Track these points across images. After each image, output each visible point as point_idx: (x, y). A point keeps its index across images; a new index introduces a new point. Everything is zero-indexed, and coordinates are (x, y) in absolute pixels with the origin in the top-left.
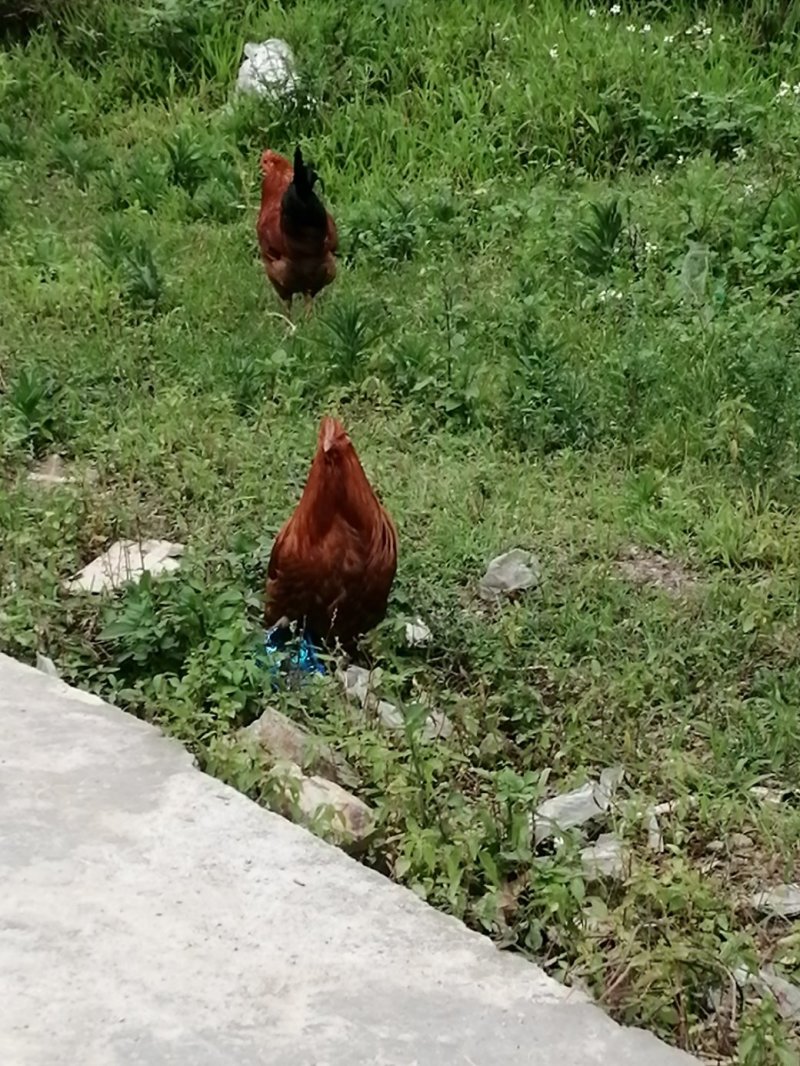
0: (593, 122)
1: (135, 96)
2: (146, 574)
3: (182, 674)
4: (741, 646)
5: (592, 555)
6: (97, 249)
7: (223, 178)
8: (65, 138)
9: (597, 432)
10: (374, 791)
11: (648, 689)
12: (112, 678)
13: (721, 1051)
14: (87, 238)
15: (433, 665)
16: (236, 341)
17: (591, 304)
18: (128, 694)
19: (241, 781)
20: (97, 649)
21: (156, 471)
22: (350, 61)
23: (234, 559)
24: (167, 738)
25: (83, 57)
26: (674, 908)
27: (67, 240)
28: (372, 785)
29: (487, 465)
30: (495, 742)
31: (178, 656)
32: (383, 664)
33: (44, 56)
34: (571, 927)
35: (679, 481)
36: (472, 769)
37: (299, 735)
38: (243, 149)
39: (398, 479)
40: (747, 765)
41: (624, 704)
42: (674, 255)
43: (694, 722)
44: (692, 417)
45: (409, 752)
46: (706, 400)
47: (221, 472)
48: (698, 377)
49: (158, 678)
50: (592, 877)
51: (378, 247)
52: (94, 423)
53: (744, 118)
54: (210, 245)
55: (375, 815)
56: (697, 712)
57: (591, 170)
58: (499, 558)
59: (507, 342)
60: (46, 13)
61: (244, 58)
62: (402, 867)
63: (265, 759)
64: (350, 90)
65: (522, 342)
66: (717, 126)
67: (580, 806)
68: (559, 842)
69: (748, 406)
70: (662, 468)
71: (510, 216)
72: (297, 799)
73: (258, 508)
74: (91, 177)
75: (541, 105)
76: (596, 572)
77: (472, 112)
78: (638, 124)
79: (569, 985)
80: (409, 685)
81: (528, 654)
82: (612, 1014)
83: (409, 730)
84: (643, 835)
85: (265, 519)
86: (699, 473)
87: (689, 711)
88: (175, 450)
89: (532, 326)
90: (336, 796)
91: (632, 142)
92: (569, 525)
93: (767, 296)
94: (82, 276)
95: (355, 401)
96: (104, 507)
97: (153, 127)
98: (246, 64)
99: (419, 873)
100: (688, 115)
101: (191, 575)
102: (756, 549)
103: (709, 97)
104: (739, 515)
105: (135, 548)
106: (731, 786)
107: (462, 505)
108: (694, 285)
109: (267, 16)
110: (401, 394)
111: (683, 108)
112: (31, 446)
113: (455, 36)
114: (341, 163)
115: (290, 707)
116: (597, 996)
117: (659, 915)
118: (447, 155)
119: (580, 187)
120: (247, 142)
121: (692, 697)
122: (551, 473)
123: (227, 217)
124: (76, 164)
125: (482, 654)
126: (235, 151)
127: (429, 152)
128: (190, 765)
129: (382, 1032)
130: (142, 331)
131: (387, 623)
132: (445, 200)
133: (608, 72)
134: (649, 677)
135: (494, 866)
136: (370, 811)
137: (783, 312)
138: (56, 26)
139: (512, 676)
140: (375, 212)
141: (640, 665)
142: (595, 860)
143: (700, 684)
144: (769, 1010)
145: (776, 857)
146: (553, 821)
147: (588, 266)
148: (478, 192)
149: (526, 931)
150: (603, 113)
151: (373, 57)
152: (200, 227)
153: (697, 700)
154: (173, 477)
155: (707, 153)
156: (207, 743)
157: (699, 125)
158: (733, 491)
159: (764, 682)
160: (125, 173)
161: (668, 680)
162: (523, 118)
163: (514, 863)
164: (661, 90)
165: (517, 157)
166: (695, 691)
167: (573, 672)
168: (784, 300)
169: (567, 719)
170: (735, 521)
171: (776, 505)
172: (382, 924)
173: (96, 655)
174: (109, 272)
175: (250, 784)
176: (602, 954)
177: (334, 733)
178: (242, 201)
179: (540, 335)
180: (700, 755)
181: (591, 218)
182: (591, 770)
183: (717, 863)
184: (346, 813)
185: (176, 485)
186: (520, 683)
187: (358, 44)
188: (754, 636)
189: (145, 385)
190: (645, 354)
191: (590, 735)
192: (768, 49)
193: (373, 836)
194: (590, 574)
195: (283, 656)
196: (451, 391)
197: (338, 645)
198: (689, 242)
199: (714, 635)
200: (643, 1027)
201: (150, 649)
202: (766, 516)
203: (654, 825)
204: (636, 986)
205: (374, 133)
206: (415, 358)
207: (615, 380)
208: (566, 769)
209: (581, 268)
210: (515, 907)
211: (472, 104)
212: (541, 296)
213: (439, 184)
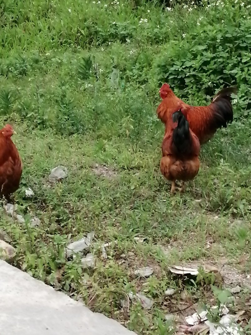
0: (83, 32)
4: (131, 194)
5: (84, 167)
9: (85, 128)
10: (16, 243)
11: (102, 208)
13: (125, 319)
15: (34, 203)
17: (83, 89)
22: (5, 14)
26: (110, 276)
28: (15, 241)
29: (51, 140)
30: (54, 226)
32: (18, 203)
34: (78, 282)
35: (111, 143)
36: (47, 235)
39: (23, 145)
40: (133, 231)
41: (94, 213)
42: (109, 73)
43: (116, 218)
44: (115, 123)
45: (26, 230)
46: (119, 118)
48: (117, 111)
50: (85, 267)
51: (15, 72)
53: (130, 30)
55: (16, 250)
56: (117, 215)
57: (83, 47)
58: (54, 169)
59: (57, 101)
62: (24, 266)
64: (5, 23)
65: (62, 101)
66: (121, 33)
67: (81, 245)
68: (74, 256)
69: (132, 120)
70: (106, 139)
71: (57, 62)
75: (66, 27)
76: (85, 172)
77: (45, 29)
78: (97, 32)
79: (77, 301)
80: (26, 209)
81: (64, 199)
82: (91, 309)
83: (26, 223)
84: (101, 253)
86: (117, 141)
87: (115, 214)
89: (64, 96)
90: (4, 244)
91: (95, 38)
92: (77, 158)
93: (138, 85)
95: (9, 121)
99: (30, 268)
100: (112, 29)
102: (135, 163)
103: (119, 24)
104: (130, 153)
106: (128, 237)
107: (43, 152)
108: (115, 82)
110: (24, 117)
111: (111, 27)
113: (39, 5)
114: (3, 46)
116: (86, 304)
117: (106, 278)
118: (37, 43)
119: (79, 52)
121: (115, 210)
122: (71, 142)
125: (50, 199)
129: (18, 318)
131: (19, 190)
132: (37, 57)
133: (87, 16)
134: (102, 204)
135: (54, 265)
136: (14, 249)
137: (143, 90)
139: (59, 205)
140: (14, 61)
141: (99, 201)
142: (86, 262)
143: (118, 206)
144: (139, 306)
145: (142, 259)
146: (72, 250)
147: (82, 77)
148: (47, 54)
149: (64, 284)
150: (86, 29)
151: (13, 12)
153: (117, 211)
155: (118, 41)
157: (116, 32)
158: (127, 146)
159: (138, 205)
161: (108, 205)
162: (60, 31)
163: (60, 263)
164: (104, 22)
165: (59, 43)
166: (116, 208)
167: (78, 203)
168: (143, 86)
169: (77, 218)
170: (128, 155)
171: (141, 150)
172: (18, 284)
176: (88, 291)
177: (2, 225)
179: (67, 99)
180: (118, 228)
181: (82, 62)
182: (84, 234)
183: (123, 261)
184: (7, 250)
186: (62, 208)
187: (8, 8)
188: (135, 190)
190: (100, 104)
191: (84, 223)
192: (137, 8)
193: (16, 257)
194: (83, 173)
196: (39, 117)
197: (4, 197)
198: (113, 69)
199: (122, 191)
200: (101, 313)
202: (138, 153)
203: (104, 250)
204: (98, 300)
205: (14, 36)
206: (27, 107)
207: (90, 112)
208: (77, 234)
209: (80, 77)
210: (61, 277)
211: (44, 27)
212: (67, 86)
213: (34, 52)
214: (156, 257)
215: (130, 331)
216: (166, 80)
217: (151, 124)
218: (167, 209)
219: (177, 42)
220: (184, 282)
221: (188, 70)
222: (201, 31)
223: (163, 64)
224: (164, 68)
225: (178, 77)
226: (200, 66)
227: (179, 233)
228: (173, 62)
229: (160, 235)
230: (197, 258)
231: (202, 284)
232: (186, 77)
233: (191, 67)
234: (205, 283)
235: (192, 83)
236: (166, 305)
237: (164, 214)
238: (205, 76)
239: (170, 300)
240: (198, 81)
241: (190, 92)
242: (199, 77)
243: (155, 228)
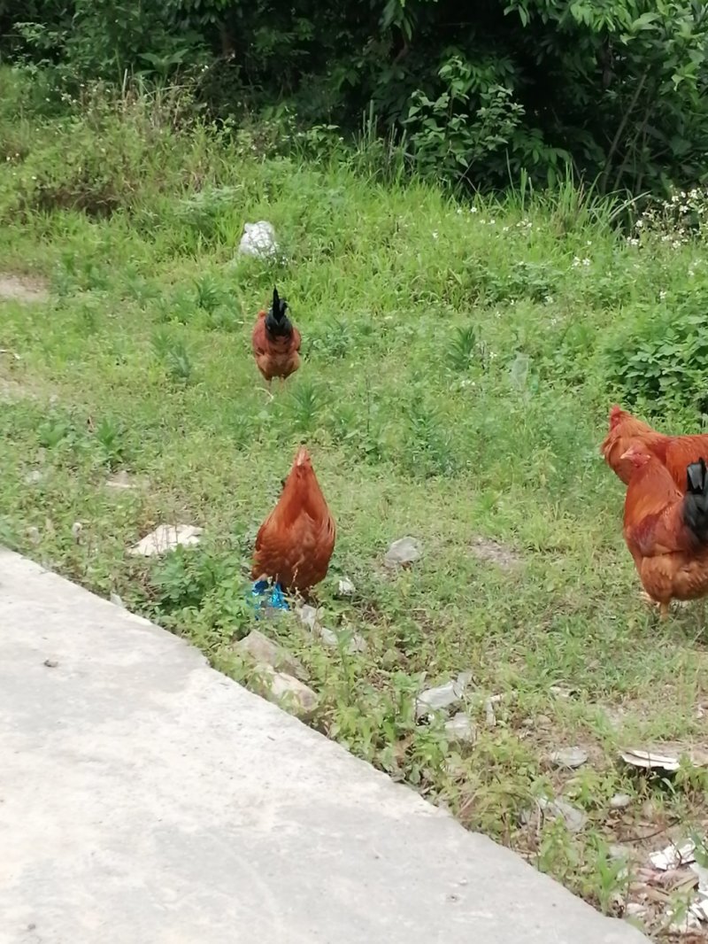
0: (458, 277)
1: (177, 253)
2: (179, 546)
3: (200, 607)
4: (545, 600)
5: (454, 541)
6: (152, 346)
7: (230, 305)
8: (133, 278)
9: (458, 466)
11: (488, 625)
12: (157, 609)
13: (530, 848)
14: (145, 339)
15: (355, 606)
16: (237, 404)
17: (456, 389)
18: (166, 619)
19: (236, 674)
20: (147, 591)
21: (186, 482)
22: (309, 236)
23: (234, 538)
24: (191, 647)
25: (144, 228)
26: (502, 760)
27: (133, 339)
28: (317, 679)
29: (390, 484)
30: (393, 654)
31: (198, 597)
32: (324, 605)
33: (121, 227)
34: (438, 769)
35: (509, 498)
36: (379, 671)
37: (273, 647)
38: (243, 288)
39: (335, 492)
40: (548, 673)
41: (473, 634)
42: (507, 360)
43: (516, 646)
44: (517, 459)
45: (340, 659)
46: (526, 448)
47: (226, 484)
48: (521, 434)
49: (186, 609)
50: (452, 739)
51: (325, 350)
52: (149, 452)
53: (551, 278)
54: (221, 345)
55: (319, 698)
56: (518, 640)
57: (457, 307)
58: (397, 542)
59: (403, 410)
60: (123, 202)
61: (244, 232)
62: (335, 730)
63: (251, 661)
64: (309, 254)
65: (414, 411)
66: (535, 282)
67: (445, 696)
68: (431, 717)
69: (553, 455)
70: (498, 489)
71: (406, 333)
72: (270, 686)
73: (249, 507)
74: (148, 302)
75: (427, 267)
76: (457, 552)
77: (384, 269)
78: (486, 280)
79: (437, 805)
80: (340, 619)
81: (414, 601)
82: (463, 824)
83: (341, 646)
84: (483, 715)
85: (253, 514)
86: (521, 494)
87: (513, 639)
88: (198, 470)
89: (419, 401)
90: (295, 685)
91: (482, 291)
92: (440, 523)
93: (564, 387)
94: (142, 363)
95: (309, 443)
96: (154, 504)
97: (187, 272)
98: (246, 237)
99: (345, 734)
100: (517, 275)
101: (207, 547)
102: (555, 541)
103: (530, 265)
104: (545, 520)
105: (172, 529)
106: (538, 686)
107: (375, 509)
108: (520, 379)
109: (259, 207)
110: (339, 439)
111: (514, 271)
112: (108, 464)
113: (375, 223)
114: (303, 297)
115: (267, 630)
116: (454, 813)
117: (493, 764)
118: (368, 295)
119: (450, 317)
120: (245, 283)
121: (515, 631)
122: (430, 491)
123: (232, 329)
124: (139, 294)
125: (385, 600)
126: (238, 289)
127: (357, 293)
128: (204, 664)
129: (321, 831)
130: (179, 396)
131: (327, 580)
132: (366, 322)
133: (468, 248)
134: (488, 617)
135: (392, 731)
136: (315, 694)
137: (574, 396)
138: (129, 209)
139: (403, 614)
140: (323, 329)
141: (482, 610)
142: (454, 729)
143: (520, 622)
144: (561, 825)
145: (565, 730)
146: (428, 704)
147: (454, 365)
148: (386, 318)
149: (410, 771)
150: (465, 273)
151: (324, 234)
152: (215, 334)
153: (518, 632)
154: (196, 486)
155: (528, 299)
156: (215, 650)
157: (524, 282)
158: (542, 506)
159: (560, 622)
160: (169, 299)
161: (500, 620)
162: (416, 274)
163: (404, 729)
164: (501, 260)
165: (411, 297)
166: (516, 627)
167: (441, 613)
168: (574, 390)
169: (437, 642)
170: (543, 524)
171: (568, 514)
172: (322, 765)
173: (147, 595)
174: (159, 360)
175: (242, 677)
176: (458, 787)
177: (293, 646)
178: (241, 319)
179: (425, 407)
180: (519, 666)
181: (456, 336)
182: (451, 673)
183: (529, 732)
184: (301, 696)
185: (198, 491)
186: (409, 619)
187: (315, 226)
188: (553, 594)
189: (180, 429)
190: (490, 419)
191: (451, 652)
192: (566, 237)
193: (317, 710)
194: (453, 554)
195: (263, 598)
196: (369, 439)
197: (298, 592)
198: (517, 353)
199: (529, 593)
200: (481, 832)
201: (181, 592)
202: (562, 521)
203: (490, 708)
204: (478, 807)
205: (324, 280)
206: (346, 418)
207: (470, 435)
208: (436, 673)
209: (450, 366)
210: (405, 757)
211: (384, 264)
212: (426, 383)
213: (362, 313)
214: (594, 728)
215: (540, 874)
216: (622, 380)
217: (589, 465)
218: (618, 635)
219: (646, 307)
220: (651, 784)
221: (666, 362)
222: (697, 288)
223: (617, 348)
224: (619, 357)
225: (647, 376)
226: (692, 357)
227: (641, 684)
228: (637, 346)
229: (604, 686)
230: (677, 737)
231: (687, 789)
232: (661, 376)
233: (673, 356)
234: (691, 788)
235: (673, 388)
236: (611, 827)
237: (612, 645)
238: (700, 376)
239: (619, 816)
240: (686, 385)
241: (669, 406)
242: (688, 377)
243: (594, 670)
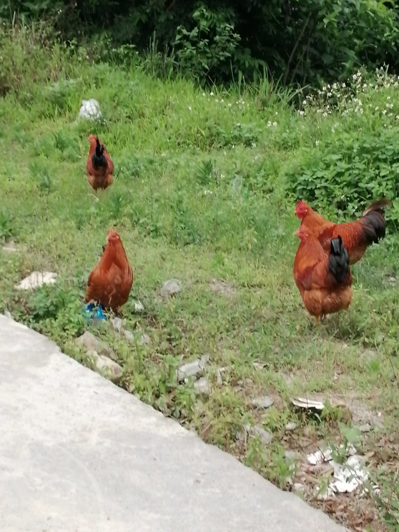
0: (203, 132)
1: (43, 117)
2: (44, 284)
3: (56, 319)
4: (251, 314)
5: (200, 281)
6: (28, 170)
7: (74, 147)
8: (18, 131)
9: (202, 239)
10: (122, 361)
11: (218, 328)
12: (31, 320)
13: (240, 453)
14: (25, 166)
15: (144, 318)
16: (77, 203)
17: (201, 195)
18: (36, 325)
19: (76, 357)
20: (26, 309)
21: (48, 248)
22: (119, 108)
23: (75, 280)
24: (51, 341)
25: (24, 103)
26: (225, 404)
27: (18, 166)
28: (122, 359)
29: (164, 249)
30: (165, 345)
31: (54, 313)
32: (126, 317)
33: (11, 102)
34: (190, 410)
35: (230, 257)
36: (157, 354)
37: (97, 341)
38: (81, 137)
39: (133, 253)
40: (252, 355)
41: (210, 333)
42: (230, 179)
43: (234, 340)
44: (235, 234)
45: (135, 348)
46: (240, 229)
47: (71, 249)
48: (237, 221)
49: (48, 320)
50: (198, 392)
51: (128, 173)
52: (26, 230)
53: (255, 133)
54: (69, 170)
55: (123, 370)
56: (235, 337)
57: (202, 149)
58: (167, 282)
59: (172, 207)
60: (12, 87)
61: (82, 105)
62: (132, 388)
63: (85, 349)
64: (119, 118)
65: (178, 208)
66: (246, 135)
67: (194, 368)
68: (186, 380)
69: (256, 233)
70: (225, 252)
71: (174, 164)
72: (95, 364)
73: (84, 262)
74: (27, 145)
75: (185, 126)
76: (201, 287)
77: (161, 127)
78: (218, 134)
79: (189, 429)
80: (136, 325)
81: (177, 315)
82: (203, 440)
83: (135, 341)
84: (215, 379)
85: (86, 266)
86: (237, 254)
87: (232, 336)
88: (55, 240)
89: (180, 202)
90: (109, 362)
91: (216, 139)
92: (192, 271)
93: (262, 194)
94: (23, 179)
95: (118, 226)
96: (30, 260)
97: (49, 128)
98: (83, 108)
99: (138, 390)
100: (236, 131)
101: (60, 285)
102: (256, 281)
103: (244, 125)
104: (251, 269)
105: (40, 275)
106: (246, 362)
107: (156, 263)
108: (237, 190)
109: (91, 91)
110: (136, 223)
111: (235, 129)
112: (4, 238)
113: (156, 101)
114: (115, 143)
115: (94, 331)
116: (198, 434)
117: (220, 406)
118: (152, 142)
119: (198, 154)
120: (82, 134)
121: (233, 331)
122: (186, 253)
123: (75, 160)
124: (22, 140)
125: (161, 314)
126: (78, 138)
127: (146, 140)
128: (58, 351)
129: (124, 445)
130: (44, 199)
131: (128, 303)
132: (151, 157)
133: (209, 116)
134: (218, 324)
135: (164, 388)
136: (121, 368)
137: (267, 199)
138: (16, 92)
139: (171, 322)
140: (126, 161)
141: (215, 320)
142: (199, 387)
143: (236, 327)
144: (258, 440)
145: (261, 387)
146: (185, 373)
147: (200, 181)
148: (162, 155)
149: (174, 411)
150: (207, 130)
151: (127, 107)
152: (65, 164)
153: (235, 332)
154: (54, 250)
155: (242, 144)
156: (64, 343)
157: (240, 135)
158: (249, 261)
159: (258, 327)
160: (39, 143)
161: (225, 326)
162: (179, 130)
163: (171, 387)
164: (227, 123)
165: (177, 143)
166: (234, 329)
167: (192, 322)
168: (267, 196)
169: (190, 338)
170: (250, 271)
171: (264, 266)
172: (124, 407)
173: (26, 312)
174: (33, 178)
175: (79, 358)
176: (201, 419)
177: (109, 341)
178: (80, 155)
179: (184, 205)
180: (235, 351)
181: (202, 165)
182: (198, 356)
184: (113, 369)
185: (55, 253)
186: (174, 325)
187: (122, 102)
188: (255, 311)
189: (45, 218)
190: (220, 213)
191: (198, 343)
192: (264, 109)
193: (122, 377)
194: (199, 288)
195: (92, 314)
196: (152, 223)
197: (111, 310)
198: (236, 175)
199: (241, 310)
200: (214, 444)
201: (45, 310)
202: (260, 270)
203: (219, 375)
204: (212, 431)
205: (127, 133)
206: (139, 211)
207: (209, 221)
208: (189, 355)
209: (198, 182)
210: (171, 403)
211: (161, 124)
212: (184, 192)
213: (148, 152)
214: (277, 386)
215: (246, 467)
216: (294, 191)
217: (275, 238)
218: (291, 334)
219: (308, 150)
220: (308, 417)
221: (318, 181)
222: (336, 139)
223: (291, 172)
224: (292, 178)
225: (308, 188)
226: (333, 178)
227: (303, 361)
228: (303, 172)
229: (282, 362)
230: (322, 390)
231: (328, 419)
232: (316, 188)
233: (323, 177)
234: (330, 419)
235: (322, 195)
236: (286, 441)
237: (287, 339)
238: (337, 189)
239: (290, 435)
240: (329, 194)
241: (320, 205)
242: (330, 189)
243: (277, 353)
